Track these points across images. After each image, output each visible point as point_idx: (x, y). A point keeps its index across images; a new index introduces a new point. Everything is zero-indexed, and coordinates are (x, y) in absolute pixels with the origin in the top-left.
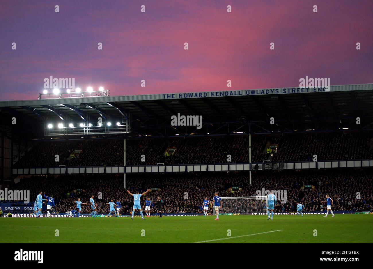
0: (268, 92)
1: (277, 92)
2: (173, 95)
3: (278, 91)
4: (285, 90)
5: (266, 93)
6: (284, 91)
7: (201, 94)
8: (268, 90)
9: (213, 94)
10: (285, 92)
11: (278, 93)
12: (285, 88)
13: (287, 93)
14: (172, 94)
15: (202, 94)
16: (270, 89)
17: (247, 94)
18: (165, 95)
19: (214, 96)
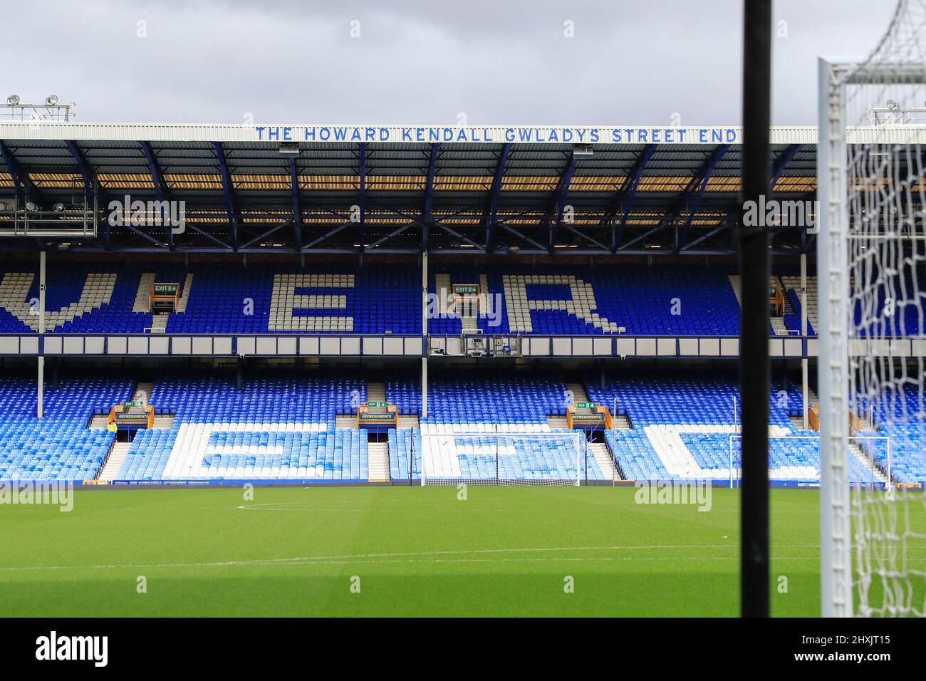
0: (568, 136)
1: (594, 138)
2: (287, 131)
3: (598, 134)
4: (618, 133)
5: (564, 140)
6: (617, 136)
7: (372, 132)
8: (568, 131)
9: (407, 134)
10: (618, 138)
11: (596, 141)
12: (618, 128)
13: (624, 141)
14: (284, 126)
15: (374, 132)
16: (574, 127)
17: (507, 139)
18: (261, 129)
19: (411, 139)
